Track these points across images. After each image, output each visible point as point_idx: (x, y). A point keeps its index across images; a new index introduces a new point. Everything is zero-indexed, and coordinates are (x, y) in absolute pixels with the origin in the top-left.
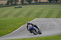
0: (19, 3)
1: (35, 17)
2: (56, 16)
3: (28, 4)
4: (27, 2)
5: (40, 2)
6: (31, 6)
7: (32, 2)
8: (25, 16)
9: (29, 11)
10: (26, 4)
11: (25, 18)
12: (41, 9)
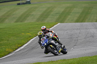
1: (57, 21)
2: (96, 18)
8: (38, 20)
11: (37, 23)
12: (68, 5)
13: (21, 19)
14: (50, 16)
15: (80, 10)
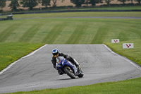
0: (7, 8)
2: (91, 39)
3: (26, 10)
4: (24, 6)
5: (55, 7)
6: (35, 15)
7: (37, 7)
9: (30, 27)
10: (22, 12)
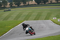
0: (8, 6)
1: (24, 20)
5: (28, 5)
11: (14, 21)
13: (6, 19)
14: (21, 17)
15: (36, 14)
